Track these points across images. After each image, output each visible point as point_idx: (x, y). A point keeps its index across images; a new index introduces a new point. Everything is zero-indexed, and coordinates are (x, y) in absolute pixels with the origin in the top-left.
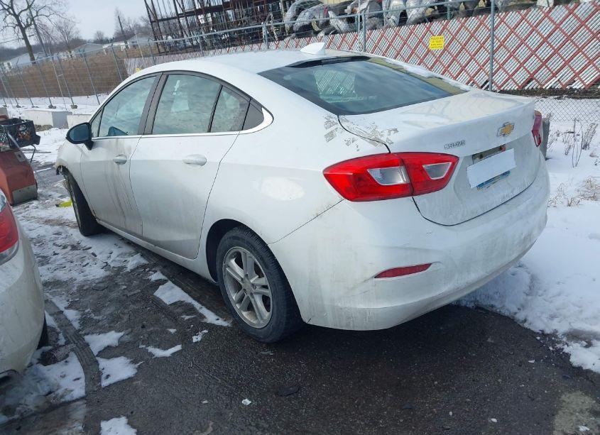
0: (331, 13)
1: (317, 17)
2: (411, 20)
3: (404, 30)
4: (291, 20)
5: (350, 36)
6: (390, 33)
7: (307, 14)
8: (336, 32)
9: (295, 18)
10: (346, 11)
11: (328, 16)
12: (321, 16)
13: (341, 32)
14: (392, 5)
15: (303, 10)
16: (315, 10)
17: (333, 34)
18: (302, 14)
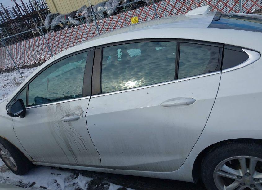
0: (69, 18)
1: (62, 20)
2: (109, 14)
3: (108, 19)
4: (48, 24)
5: (82, 27)
6: (101, 22)
7: (56, 20)
8: (74, 26)
9: (50, 23)
10: (76, 15)
11: (68, 19)
12: (64, 20)
13: (77, 26)
14: (98, 9)
15: (53, 18)
16: (59, 17)
17: (72, 27)
18: (53, 20)
